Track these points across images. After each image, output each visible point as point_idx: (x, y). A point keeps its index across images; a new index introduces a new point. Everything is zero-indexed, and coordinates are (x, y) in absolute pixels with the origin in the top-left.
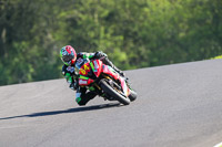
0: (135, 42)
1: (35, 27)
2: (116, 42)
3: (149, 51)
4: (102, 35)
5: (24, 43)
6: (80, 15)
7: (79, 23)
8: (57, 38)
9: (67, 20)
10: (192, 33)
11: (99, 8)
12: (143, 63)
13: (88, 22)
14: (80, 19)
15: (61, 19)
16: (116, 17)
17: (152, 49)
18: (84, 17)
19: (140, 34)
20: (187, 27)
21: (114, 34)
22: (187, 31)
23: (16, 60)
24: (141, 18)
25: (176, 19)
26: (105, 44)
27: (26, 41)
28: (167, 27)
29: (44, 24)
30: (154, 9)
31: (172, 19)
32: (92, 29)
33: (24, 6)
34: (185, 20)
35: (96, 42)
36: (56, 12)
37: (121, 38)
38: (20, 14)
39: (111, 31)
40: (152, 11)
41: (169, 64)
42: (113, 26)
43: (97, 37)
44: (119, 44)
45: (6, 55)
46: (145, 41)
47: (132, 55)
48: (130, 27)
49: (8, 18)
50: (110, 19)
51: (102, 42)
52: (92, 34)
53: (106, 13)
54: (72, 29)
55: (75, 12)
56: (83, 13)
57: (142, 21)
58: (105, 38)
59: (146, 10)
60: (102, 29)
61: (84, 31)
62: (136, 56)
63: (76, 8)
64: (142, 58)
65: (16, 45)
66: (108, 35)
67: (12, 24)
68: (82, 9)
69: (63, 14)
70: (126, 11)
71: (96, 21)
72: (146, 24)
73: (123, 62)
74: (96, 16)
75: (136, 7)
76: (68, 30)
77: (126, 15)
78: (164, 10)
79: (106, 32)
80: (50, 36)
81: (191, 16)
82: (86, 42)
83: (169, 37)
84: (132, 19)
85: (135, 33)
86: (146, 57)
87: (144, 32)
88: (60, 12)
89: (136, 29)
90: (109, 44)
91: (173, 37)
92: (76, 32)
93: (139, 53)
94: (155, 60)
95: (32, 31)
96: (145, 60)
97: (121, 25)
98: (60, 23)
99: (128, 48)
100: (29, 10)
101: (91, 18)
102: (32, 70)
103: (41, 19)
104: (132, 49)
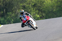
0: (41, 12)
1: (13, 8)
2: (36, 12)
3: (45, 15)
4: (32, 10)
5: (10, 13)
6: (26, 5)
7: (26, 7)
9: (22, 6)
11: (31, 3)
12: (44, 18)
13: (28, 7)
14: (26, 6)
15: (21, 6)
16: (36, 5)
17: (46, 14)
18: (27, 5)
19: (43, 10)
20: (56, 8)
21: (36, 10)
22: (56, 9)
23: (8, 17)
24: (43, 5)
25: (53, 6)
26: (33, 13)
27: (11, 12)
28: (50, 8)
29: (16, 7)
30: (47, 3)
31: (52, 6)
32: (30, 9)
33: (10, 2)
34: (55, 6)
35: (31, 12)
36: (19, 4)
37: (38, 11)
38: (9, 5)
40: (46, 4)
41: (51, 18)
42: (35, 8)
44: (37, 13)
45: (5, 16)
46: (44, 12)
47: (41, 16)
48: (40, 8)
49: (6, 6)
50: (34, 6)
51: (32, 12)
52: (30, 10)
53: (33, 4)
55: (25, 4)
56: (27, 4)
57: (43, 6)
58: (33, 11)
59: (44, 3)
60: (32, 9)
62: (42, 16)
63: (25, 3)
64: (43, 17)
65: (8, 13)
66: (34, 10)
67: (7, 7)
68: (26, 3)
69: (21, 4)
70: (39, 4)
71: (31, 6)
72: (44, 7)
73: (38, 18)
74: (30, 5)
75: (42, 3)
77: (39, 5)
78: (49, 3)
79: (33, 9)
80: (18, 11)
81: (57, 5)
83: (51, 11)
84: (41, 6)
85: (42, 10)
86: (45, 16)
87: (44, 9)
88: (20, 4)
89: (42, 9)
90: (34, 13)
91: (52, 11)
93: (43, 15)
94: (47, 17)
95: (13, 9)
96: (44, 17)
97: (37, 7)
98: (20, 7)
99: (39, 14)
100: (12, 3)
101: (29, 5)
102: (13, 20)
103: (15, 6)
104: (41, 14)
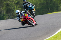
4: (15, 8)
7: (9, 5)
8: (3, 9)
9: (6, 4)
10: (40, 7)
11: (15, 1)
18: (11, 3)
20: (39, 5)
22: (39, 7)
25: (36, 3)
32: (13, 6)
34: (38, 4)
35: (14, 10)
36: (3, 2)
37: (21, 9)
39: (18, 7)
42: (19, 5)
43: (14, 9)
52: (13, 8)
54: (7, 6)
55: (8, 2)
60: (16, 6)
61: (11, 7)
66: (17, 8)
68: (10, 1)
69: (5, 2)
71: (14, 4)
76: (6, 7)
78: (32, 1)
81: (40, 2)
82: (11, 10)
88: (4, 2)
92: (8, 7)
98: (4, 5)
